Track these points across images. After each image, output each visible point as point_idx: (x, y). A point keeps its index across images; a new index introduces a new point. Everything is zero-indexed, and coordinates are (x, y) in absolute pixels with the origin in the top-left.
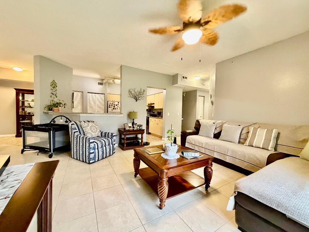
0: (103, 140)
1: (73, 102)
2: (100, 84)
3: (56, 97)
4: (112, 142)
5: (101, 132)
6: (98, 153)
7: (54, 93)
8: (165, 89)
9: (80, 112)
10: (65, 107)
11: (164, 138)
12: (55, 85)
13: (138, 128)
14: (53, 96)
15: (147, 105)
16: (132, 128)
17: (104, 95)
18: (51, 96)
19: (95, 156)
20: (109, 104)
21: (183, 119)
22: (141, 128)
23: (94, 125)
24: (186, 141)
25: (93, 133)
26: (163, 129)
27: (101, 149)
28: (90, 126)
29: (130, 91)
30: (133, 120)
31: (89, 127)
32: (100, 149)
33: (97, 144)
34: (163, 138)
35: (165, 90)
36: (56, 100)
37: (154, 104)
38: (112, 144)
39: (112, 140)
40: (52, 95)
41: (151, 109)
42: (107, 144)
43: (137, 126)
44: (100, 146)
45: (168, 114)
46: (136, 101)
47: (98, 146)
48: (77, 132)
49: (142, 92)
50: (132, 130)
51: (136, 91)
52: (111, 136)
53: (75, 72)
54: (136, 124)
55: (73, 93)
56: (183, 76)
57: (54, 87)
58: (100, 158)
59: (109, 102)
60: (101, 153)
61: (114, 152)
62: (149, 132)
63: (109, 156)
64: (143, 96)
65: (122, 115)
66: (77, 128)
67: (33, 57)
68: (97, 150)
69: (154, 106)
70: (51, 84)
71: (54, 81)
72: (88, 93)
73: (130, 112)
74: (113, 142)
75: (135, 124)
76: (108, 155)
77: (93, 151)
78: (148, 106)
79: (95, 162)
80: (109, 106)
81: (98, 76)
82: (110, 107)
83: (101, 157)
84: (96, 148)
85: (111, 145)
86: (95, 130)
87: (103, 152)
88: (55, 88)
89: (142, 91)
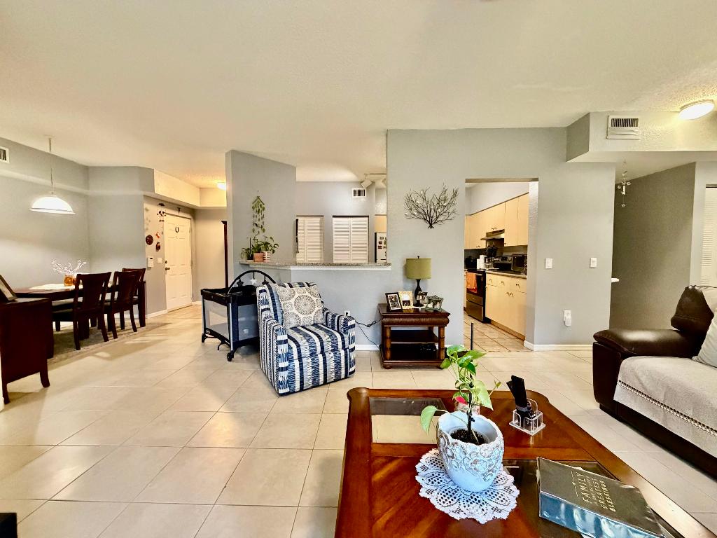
0: (319, 337)
1: (297, 238)
2: (357, 192)
3: (264, 230)
4: (343, 343)
5: (325, 313)
6: (301, 369)
7: (259, 223)
8: (536, 180)
9: (318, 261)
10: (274, 252)
11: (533, 342)
12: (261, 205)
13: (430, 306)
14: (257, 230)
15: (484, 236)
16: (412, 307)
17: (367, 219)
18: (253, 231)
19: (291, 376)
20: (378, 240)
21: (616, 280)
22: (437, 306)
23: (307, 294)
24: (619, 378)
25: (301, 316)
26: (528, 313)
27: (310, 360)
28: (297, 295)
29: (409, 200)
30: (418, 281)
31: (292, 301)
32: (307, 362)
33: (298, 346)
34: (526, 343)
35: (536, 183)
36: (261, 238)
37: (502, 231)
38: (344, 348)
39: (343, 338)
40: (255, 227)
41: (496, 250)
42: (328, 347)
43: (426, 300)
44: (306, 351)
45: (549, 263)
46: (431, 226)
47: (299, 352)
48: (269, 309)
49: (449, 198)
50: (412, 311)
51: (429, 196)
52: (344, 325)
53: (302, 175)
54: (426, 294)
55: (297, 220)
56: (611, 117)
57: (259, 212)
58: (308, 382)
59: (379, 236)
60: (308, 371)
61: (352, 370)
62: (487, 316)
63: (335, 381)
64: (451, 210)
65: (389, 268)
66: (270, 301)
67: (224, 154)
68: (297, 363)
69: (502, 240)
70: (252, 205)
71: (258, 197)
72: (333, 217)
73: (407, 260)
74: (347, 343)
75: (422, 294)
76: (331, 376)
77: (286, 364)
78: (487, 240)
79: (294, 392)
80: (378, 244)
81: (348, 176)
82: (380, 247)
83: (311, 381)
84: (296, 356)
85: (342, 352)
86: (309, 306)
87: (316, 370)
88: (260, 214)
89: (449, 194)
